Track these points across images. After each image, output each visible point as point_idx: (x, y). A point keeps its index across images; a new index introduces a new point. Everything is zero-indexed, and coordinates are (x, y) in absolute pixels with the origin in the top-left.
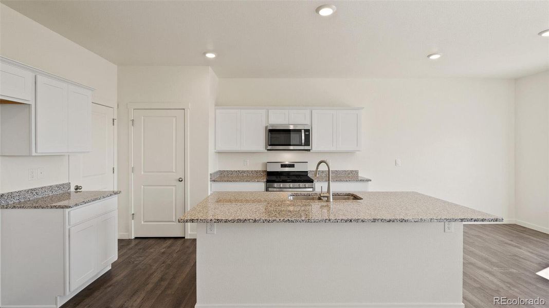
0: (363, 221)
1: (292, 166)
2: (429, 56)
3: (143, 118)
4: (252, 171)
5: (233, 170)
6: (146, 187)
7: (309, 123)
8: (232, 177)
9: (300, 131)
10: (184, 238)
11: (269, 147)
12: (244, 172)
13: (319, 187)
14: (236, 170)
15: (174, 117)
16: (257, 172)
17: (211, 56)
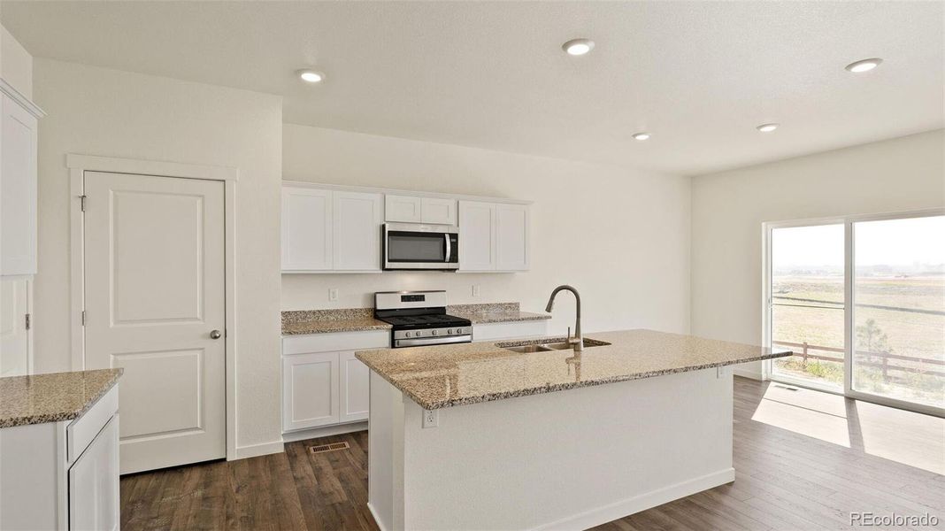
0: (675, 371)
1: (421, 298)
2: (635, 136)
3: (111, 192)
4: (345, 311)
5: (307, 310)
6: (119, 358)
7: (454, 222)
8: (305, 325)
9: (442, 235)
10: (224, 460)
11: (388, 265)
12: (329, 312)
13: (481, 333)
14: (313, 309)
15: (200, 196)
16: (354, 311)
17: (311, 78)
